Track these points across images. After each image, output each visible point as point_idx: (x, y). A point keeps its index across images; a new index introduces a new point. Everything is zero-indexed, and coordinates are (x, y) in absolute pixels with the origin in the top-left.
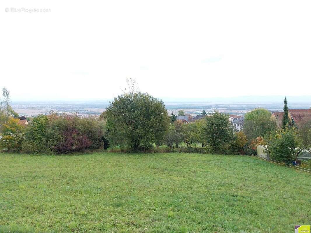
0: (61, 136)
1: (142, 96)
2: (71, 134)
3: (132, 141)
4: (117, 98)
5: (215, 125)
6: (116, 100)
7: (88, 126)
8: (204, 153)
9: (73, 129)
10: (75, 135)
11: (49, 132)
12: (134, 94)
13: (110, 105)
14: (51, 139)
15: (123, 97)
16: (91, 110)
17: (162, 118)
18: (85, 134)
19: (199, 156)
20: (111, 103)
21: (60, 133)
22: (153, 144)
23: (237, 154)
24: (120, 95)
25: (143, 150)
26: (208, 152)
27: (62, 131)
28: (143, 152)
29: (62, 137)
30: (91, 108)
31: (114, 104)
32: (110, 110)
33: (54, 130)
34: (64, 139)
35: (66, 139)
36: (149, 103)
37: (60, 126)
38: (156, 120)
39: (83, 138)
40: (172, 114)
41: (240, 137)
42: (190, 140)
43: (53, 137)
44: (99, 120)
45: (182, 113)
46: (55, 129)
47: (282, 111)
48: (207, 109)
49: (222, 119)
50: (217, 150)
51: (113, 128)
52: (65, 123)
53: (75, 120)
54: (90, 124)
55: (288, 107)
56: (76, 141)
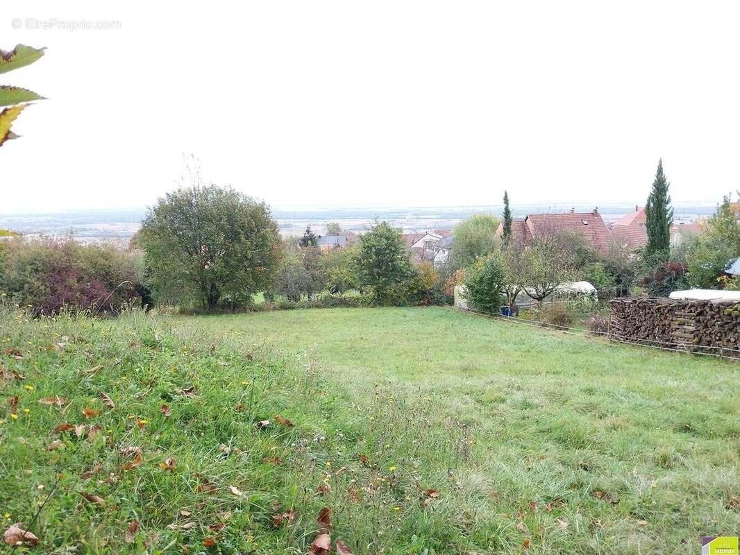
0: (42, 285)
1: (220, 192)
2: (63, 281)
3: (204, 289)
4: (165, 197)
5: (374, 250)
6: (161, 203)
7: (101, 261)
8: (355, 306)
9: (67, 269)
10: (72, 281)
11: (13, 277)
12: (201, 188)
13: (148, 215)
14: (16, 291)
15: (178, 195)
16: (106, 226)
17: (264, 238)
18: (96, 279)
19: (344, 311)
20: (152, 208)
21: (38, 279)
22: (251, 295)
23: (419, 305)
24: (171, 192)
25: (230, 308)
26: (366, 303)
27: (42, 273)
28: (229, 310)
29: (43, 287)
30: (106, 222)
31: (157, 213)
32: (149, 225)
33: (22, 273)
34: (48, 290)
35: (54, 291)
36: (234, 207)
37: (37, 262)
38: (252, 243)
39: (93, 287)
40: (308, 232)
41: (422, 272)
42: (333, 283)
43: (22, 288)
44: (129, 250)
45: (334, 231)
46: (24, 271)
47: (500, 217)
48: (397, 220)
49: (387, 238)
50: (382, 300)
51: (160, 264)
52: (47, 256)
53: (69, 250)
54: (105, 256)
55: (510, 210)
56: (78, 295)
